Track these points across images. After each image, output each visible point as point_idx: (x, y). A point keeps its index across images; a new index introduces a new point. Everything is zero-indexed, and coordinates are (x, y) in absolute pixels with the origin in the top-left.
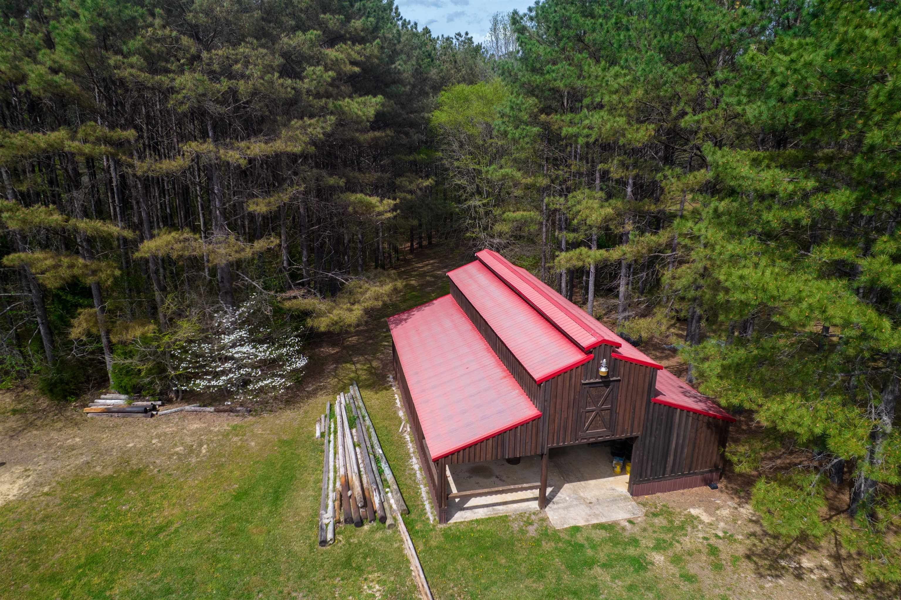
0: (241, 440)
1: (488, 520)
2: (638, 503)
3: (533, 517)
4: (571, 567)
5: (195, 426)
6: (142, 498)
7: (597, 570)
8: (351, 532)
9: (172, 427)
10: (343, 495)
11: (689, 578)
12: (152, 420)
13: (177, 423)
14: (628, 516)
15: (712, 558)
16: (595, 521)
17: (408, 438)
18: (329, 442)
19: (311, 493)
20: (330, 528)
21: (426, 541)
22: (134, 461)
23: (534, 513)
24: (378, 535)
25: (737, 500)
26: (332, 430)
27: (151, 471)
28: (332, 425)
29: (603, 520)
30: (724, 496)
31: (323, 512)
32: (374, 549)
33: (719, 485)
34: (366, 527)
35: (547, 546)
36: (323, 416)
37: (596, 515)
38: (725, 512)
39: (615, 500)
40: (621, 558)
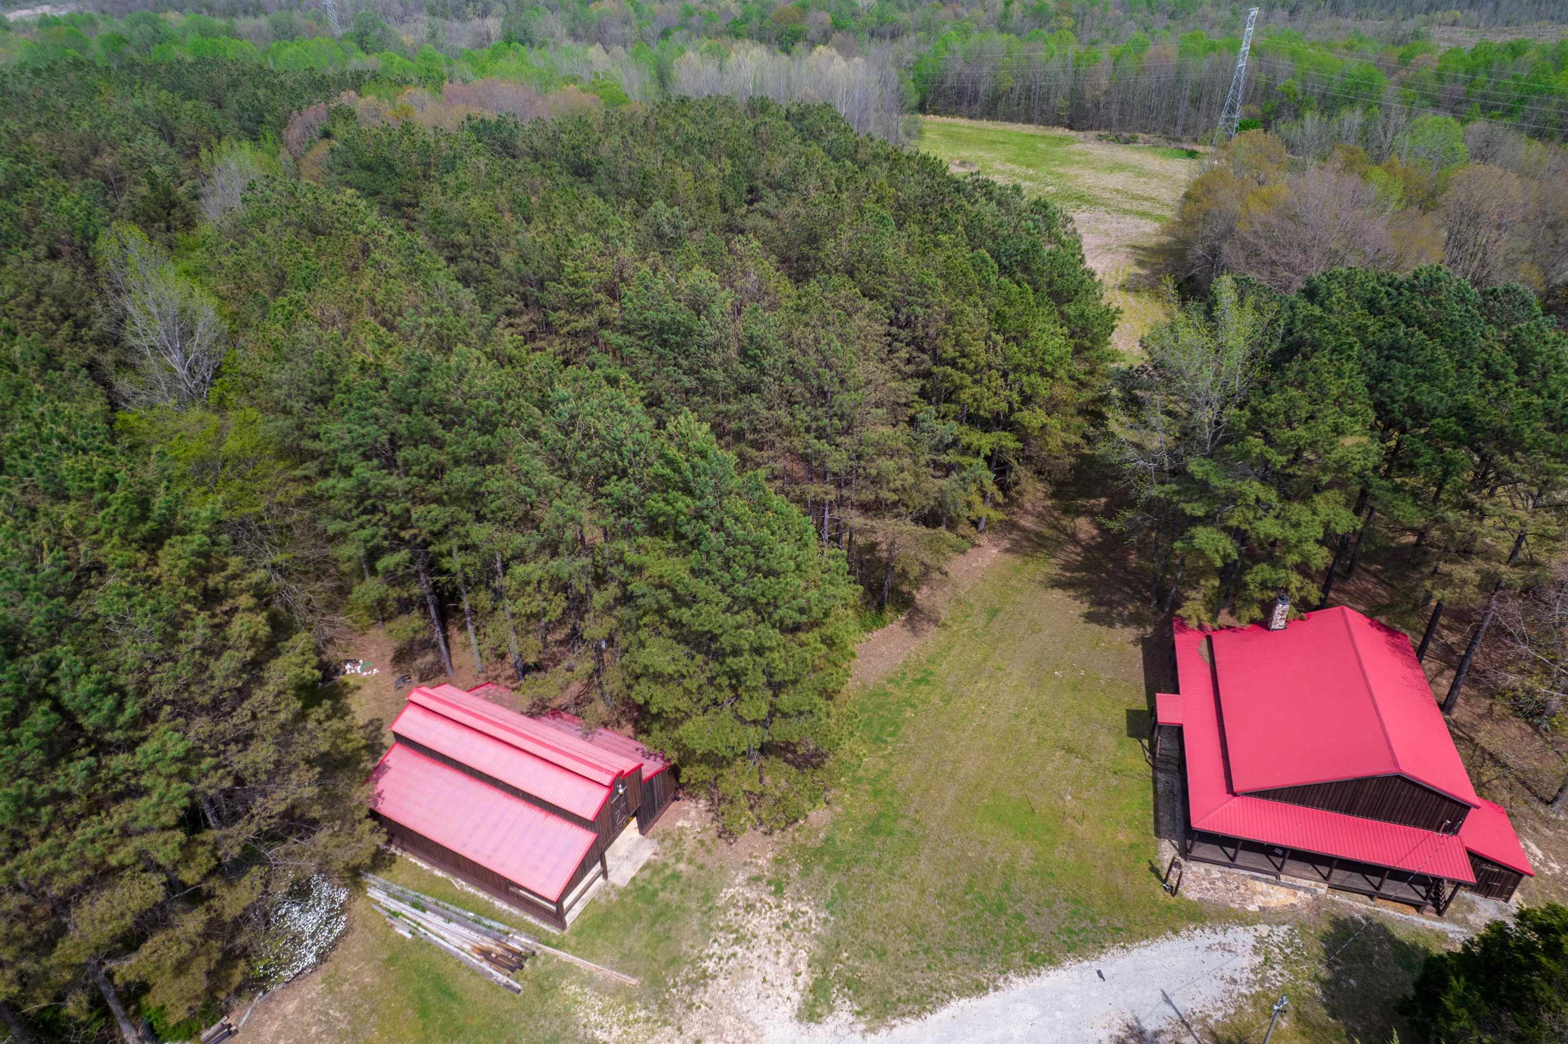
0: (351, 985)
2: (650, 839)
3: (606, 888)
4: (649, 902)
5: (291, 1006)
8: (522, 974)
9: (274, 1023)
10: (490, 958)
12: (244, 1034)
13: (271, 1018)
14: (651, 851)
15: (703, 847)
16: (639, 867)
17: (472, 891)
18: (425, 934)
20: (509, 980)
21: (568, 945)
23: (605, 885)
25: (694, 801)
26: (413, 924)
28: (408, 921)
29: (642, 863)
30: (687, 802)
31: (493, 977)
32: (546, 972)
34: (527, 965)
35: (628, 900)
36: (387, 919)
37: (637, 863)
39: (637, 844)
40: (666, 879)
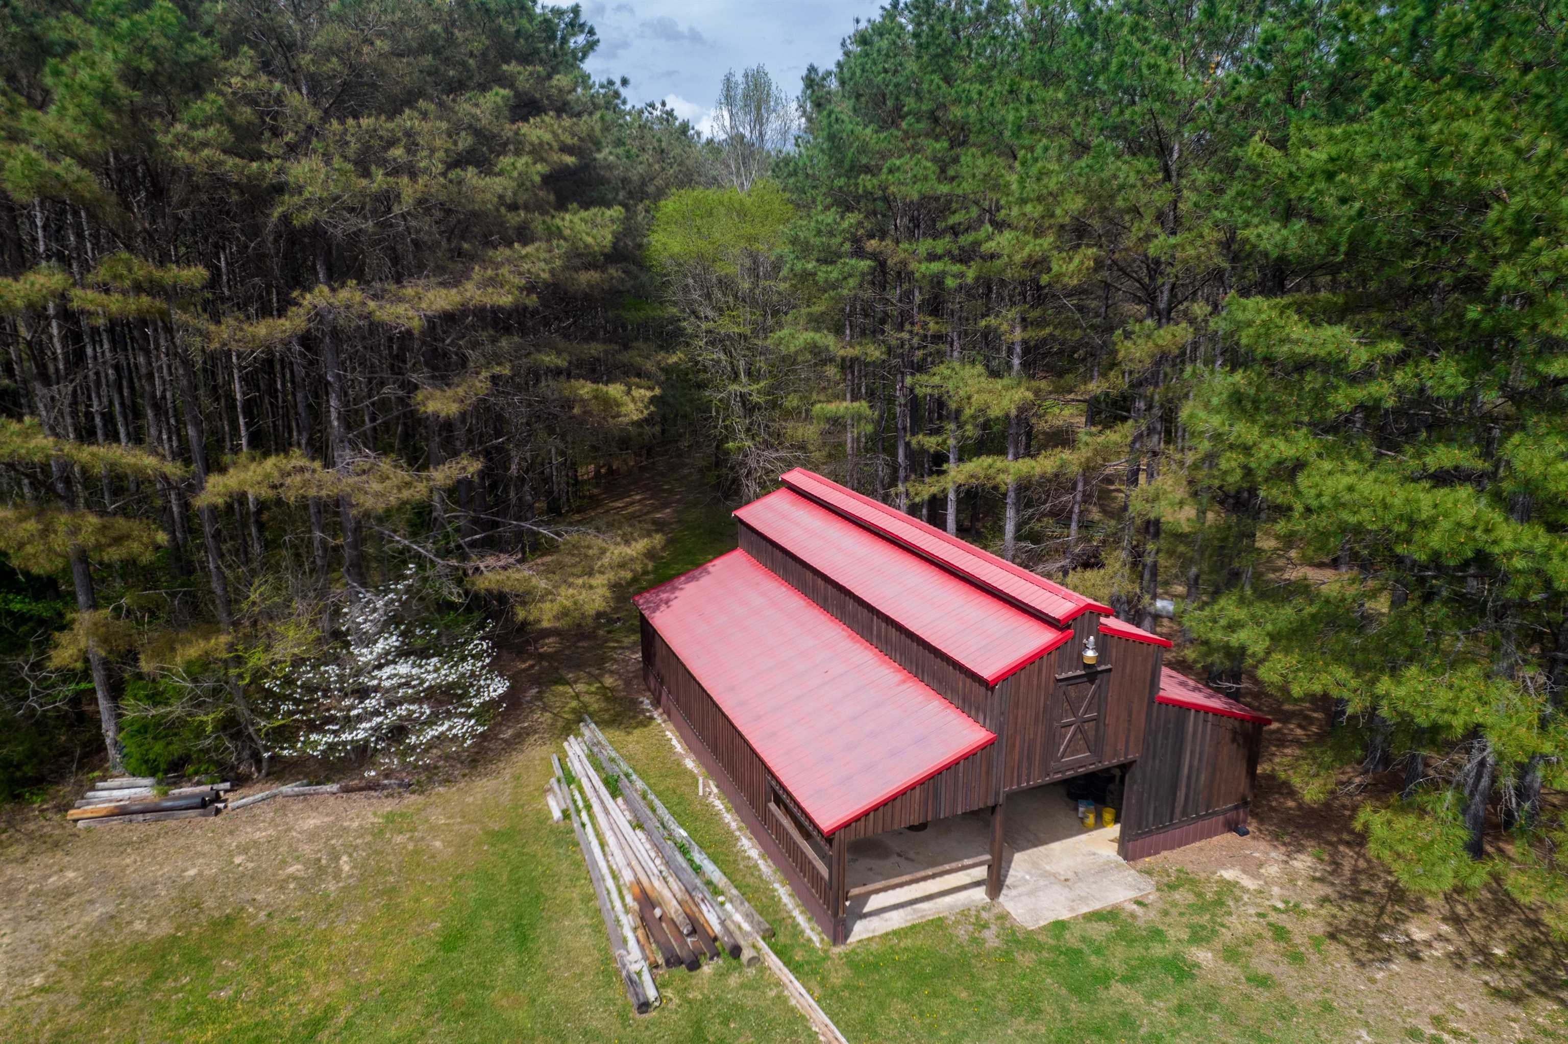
0: (411, 839)
1: (912, 930)
2: (1140, 871)
3: (985, 915)
4: (1076, 990)
5: (312, 822)
6: (255, 971)
7: (1118, 989)
8: (683, 980)
9: (265, 829)
10: (647, 916)
11: (1263, 982)
12: (218, 820)
13: (273, 820)
14: (1132, 894)
15: (1282, 944)
16: (1085, 910)
17: (719, 805)
18: (583, 825)
19: (583, 920)
20: (646, 977)
21: (823, 978)
22: (210, 903)
23: (984, 909)
24: (733, 980)
25: (1283, 849)
26: (580, 804)
27: (252, 917)
28: (578, 797)
29: (1096, 906)
30: (1263, 845)
31: (623, 952)
32: (735, 1004)
33: (1250, 829)
34: (707, 969)
35: (1026, 960)
36: (553, 781)
37: (1083, 900)
38: (1273, 870)
39: (1103, 870)
40: (1148, 963)
